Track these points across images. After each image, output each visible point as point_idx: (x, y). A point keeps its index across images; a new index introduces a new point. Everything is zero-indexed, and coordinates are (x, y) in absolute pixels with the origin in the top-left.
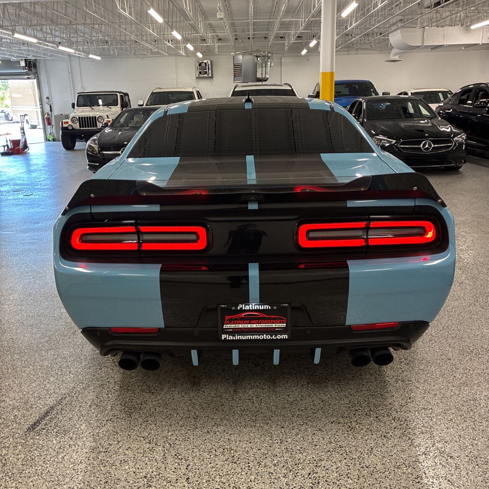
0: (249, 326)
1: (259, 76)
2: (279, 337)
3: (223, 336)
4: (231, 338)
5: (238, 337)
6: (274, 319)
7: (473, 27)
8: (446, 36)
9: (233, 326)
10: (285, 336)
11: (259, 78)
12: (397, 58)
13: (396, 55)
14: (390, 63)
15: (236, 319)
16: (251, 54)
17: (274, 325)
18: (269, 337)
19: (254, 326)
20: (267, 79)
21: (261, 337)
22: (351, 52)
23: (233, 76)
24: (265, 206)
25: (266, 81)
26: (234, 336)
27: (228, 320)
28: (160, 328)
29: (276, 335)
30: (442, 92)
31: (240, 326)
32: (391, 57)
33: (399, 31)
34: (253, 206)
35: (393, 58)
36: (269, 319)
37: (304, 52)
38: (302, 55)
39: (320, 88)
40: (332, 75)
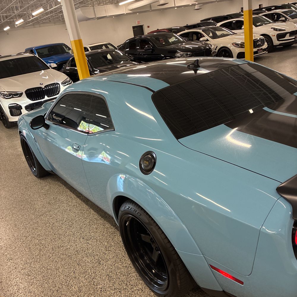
7: (120, 4)
8: (107, 11)
22: (36, 26)
33: (80, 8)
37: (7, 28)
38: (4, 31)
39: (73, 51)
40: (80, 41)
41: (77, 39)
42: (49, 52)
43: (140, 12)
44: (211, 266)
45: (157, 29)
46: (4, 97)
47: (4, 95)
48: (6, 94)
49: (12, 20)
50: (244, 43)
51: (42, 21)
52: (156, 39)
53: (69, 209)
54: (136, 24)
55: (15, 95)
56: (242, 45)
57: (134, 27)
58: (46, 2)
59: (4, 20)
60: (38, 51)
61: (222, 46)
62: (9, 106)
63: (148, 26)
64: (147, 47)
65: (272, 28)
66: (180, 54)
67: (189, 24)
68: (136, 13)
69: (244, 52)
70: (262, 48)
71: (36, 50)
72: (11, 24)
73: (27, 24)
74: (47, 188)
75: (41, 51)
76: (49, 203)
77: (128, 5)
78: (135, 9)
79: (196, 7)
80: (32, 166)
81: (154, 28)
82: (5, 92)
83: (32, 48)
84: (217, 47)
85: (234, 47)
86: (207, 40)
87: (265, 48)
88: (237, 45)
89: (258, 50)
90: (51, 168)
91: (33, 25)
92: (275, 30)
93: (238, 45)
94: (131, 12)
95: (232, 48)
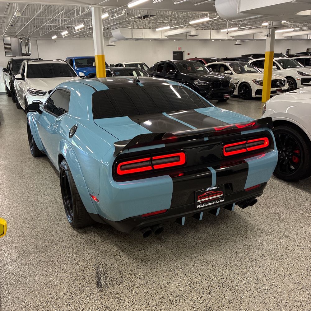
0: (208, 199)
1: (24, 52)
2: (221, 201)
3: (198, 206)
4: (201, 206)
5: (204, 205)
6: (218, 193)
7: (157, 30)
8: (144, 34)
9: (201, 200)
10: (223, 200)
11: (24, 53)
12: (113, 44)
13: (112, 42)
14: (109, 46)
15: (203, 197)
16: (16, 37)
17: (218, 196)
18: (216, 202)
19: (210, 198)
20: (30, 54)
21: (213, 203)
22: (82, 39)
23: (4, 52)
24: (211, 138)
25: (29, 55)
26: (202, 205)
27: (199, 198)
28: (167, 209)
29: (219, 201)
30: (140, 64)
31: (204, 200)
32: (109, 43)
33: (119, 29)
34: (206, 139)
35: (111, 44)
36: (216, 193)
37: (54, 37)
38: (52, 39)
39: (96, 64)
40: (103, 56)
41: (101, 54)
42: (87, 64)
43: (176, 40)
44: (91, 195)
45: (196, 57)
46: (31, 94)
47: (31, 92)
48: (33, 91)
49: (59, 30)
50: (263, 81)
51: (88, 35)
52: (183, 65)
53: (45, 178)
54: (177, 50)
55: (40, 93)
56: (261, 83)
57: (174, 53)
58: (86, 19)
59: (52, 29)
60: (76, 61)
61: (243, 80)
62: (33, 101)
63: (189, 53)
64: (171, 71)
65: (297, 72)
66: (198, 82)
67: (228, 57)
68: (173, 39)
69: (262, 90)
70: (282, 89)
71: (75, 60)
72: (58, 34)
73: (74, 35)
74: (37, 164)
75: (79, 62)
76: (33, 173)
77: (165, 32)
78: (170, 36)
79: (237, 42)
80: (31, 147)
81: (192, 56)
82: (32, 89)
83: (72, 58)
84: (239, 81)
85: (254, 84)
86: (232, 74)
87: (286, 89)
88: (257, 82)
89: (277, 90)
90: (43, 149)
91: (80, 38)
92: (302, 74)
93: (259, 83)
94: (167, 38)
95: (252, 84)
